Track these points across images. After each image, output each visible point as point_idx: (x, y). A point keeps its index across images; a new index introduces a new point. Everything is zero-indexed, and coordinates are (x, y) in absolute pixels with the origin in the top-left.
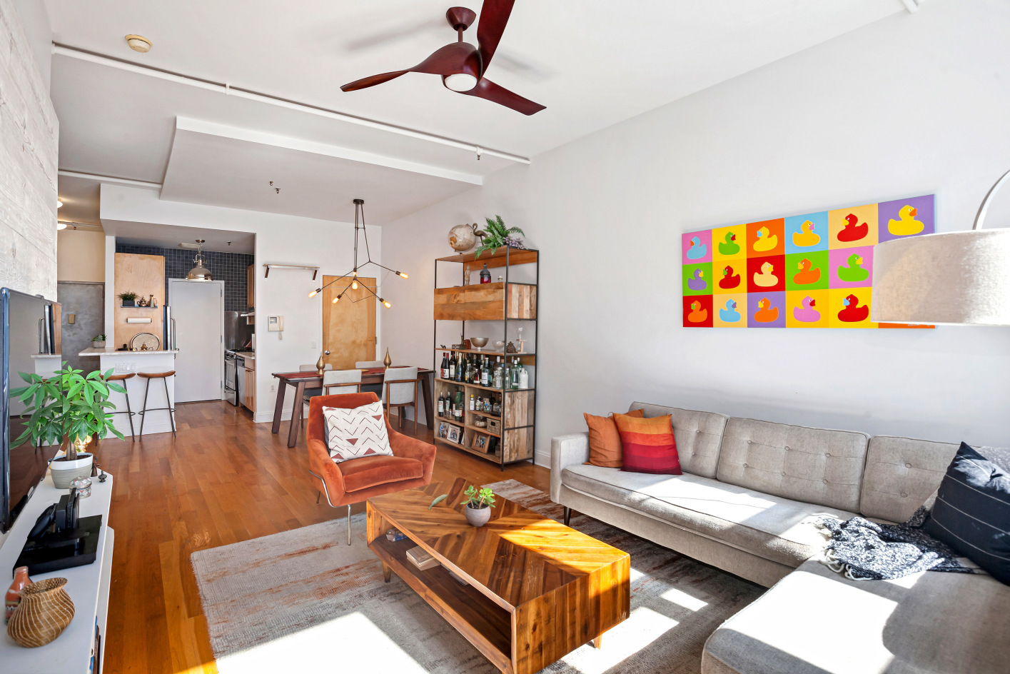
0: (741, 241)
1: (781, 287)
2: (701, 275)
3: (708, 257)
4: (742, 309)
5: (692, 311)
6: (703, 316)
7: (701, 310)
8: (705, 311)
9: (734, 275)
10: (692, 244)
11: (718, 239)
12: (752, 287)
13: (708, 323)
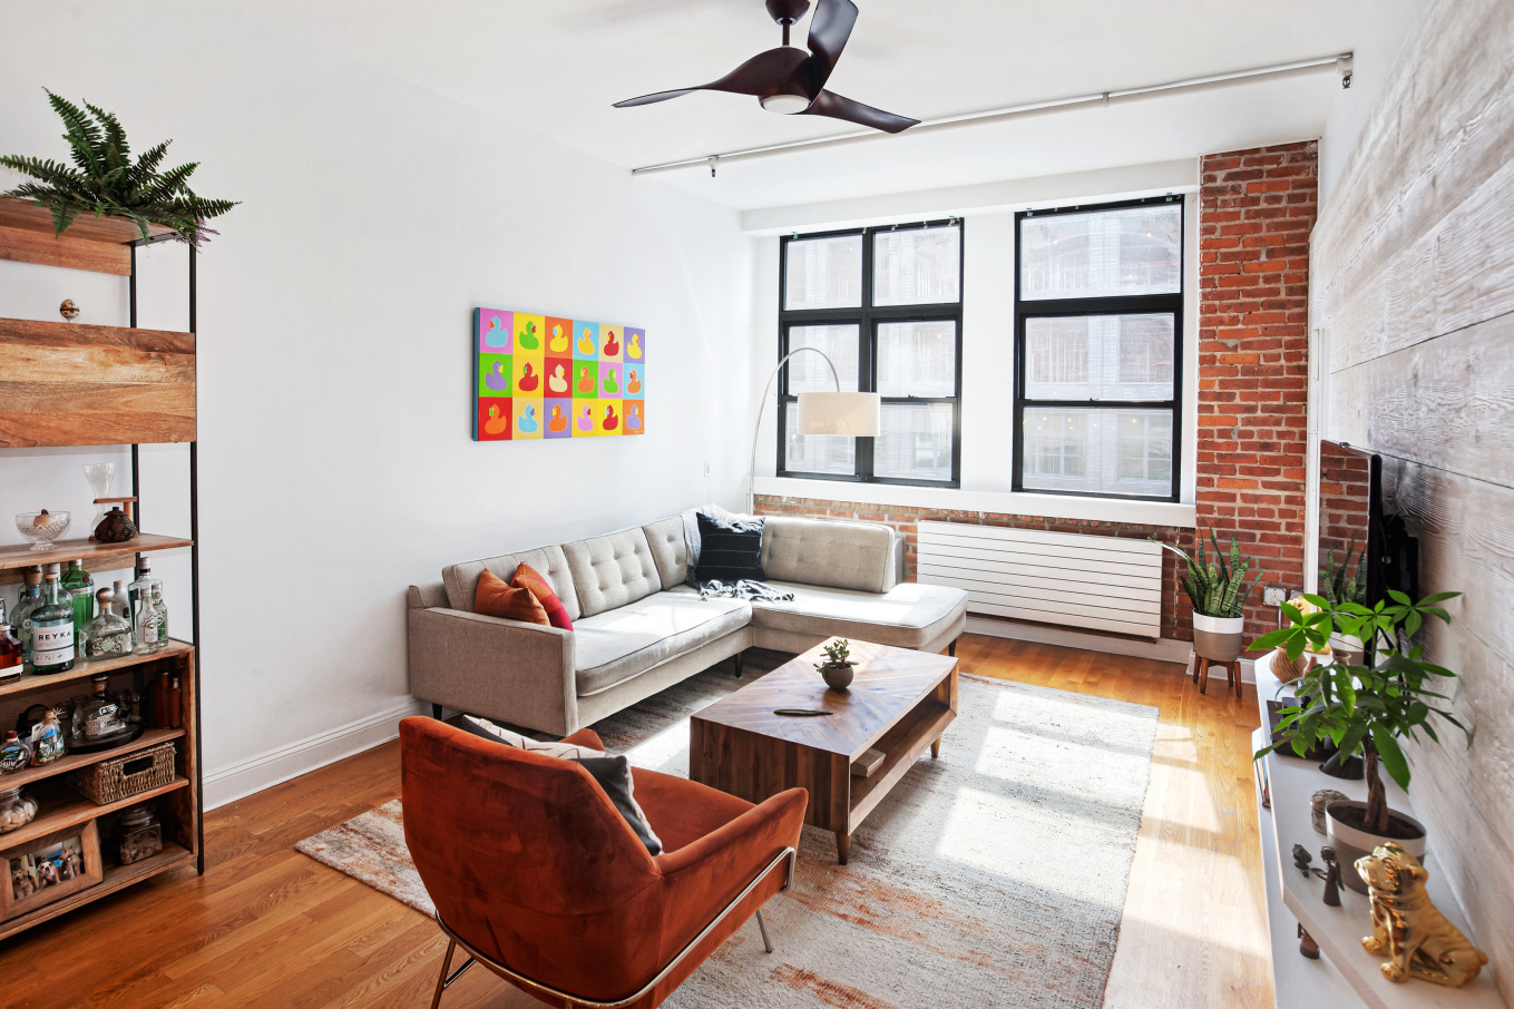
0: (540, 334)
1: (568, 394)
2: (501, 370)
3: (509, 347)
4: (539, 418)
5: (490, 418)
6: (501, 425)
7: (500, 417)
8: (504, 418)
9: (533, 375)
10: (492, 326)
11: (520, 327)
12: (549, 393)
13: (506, 435)
